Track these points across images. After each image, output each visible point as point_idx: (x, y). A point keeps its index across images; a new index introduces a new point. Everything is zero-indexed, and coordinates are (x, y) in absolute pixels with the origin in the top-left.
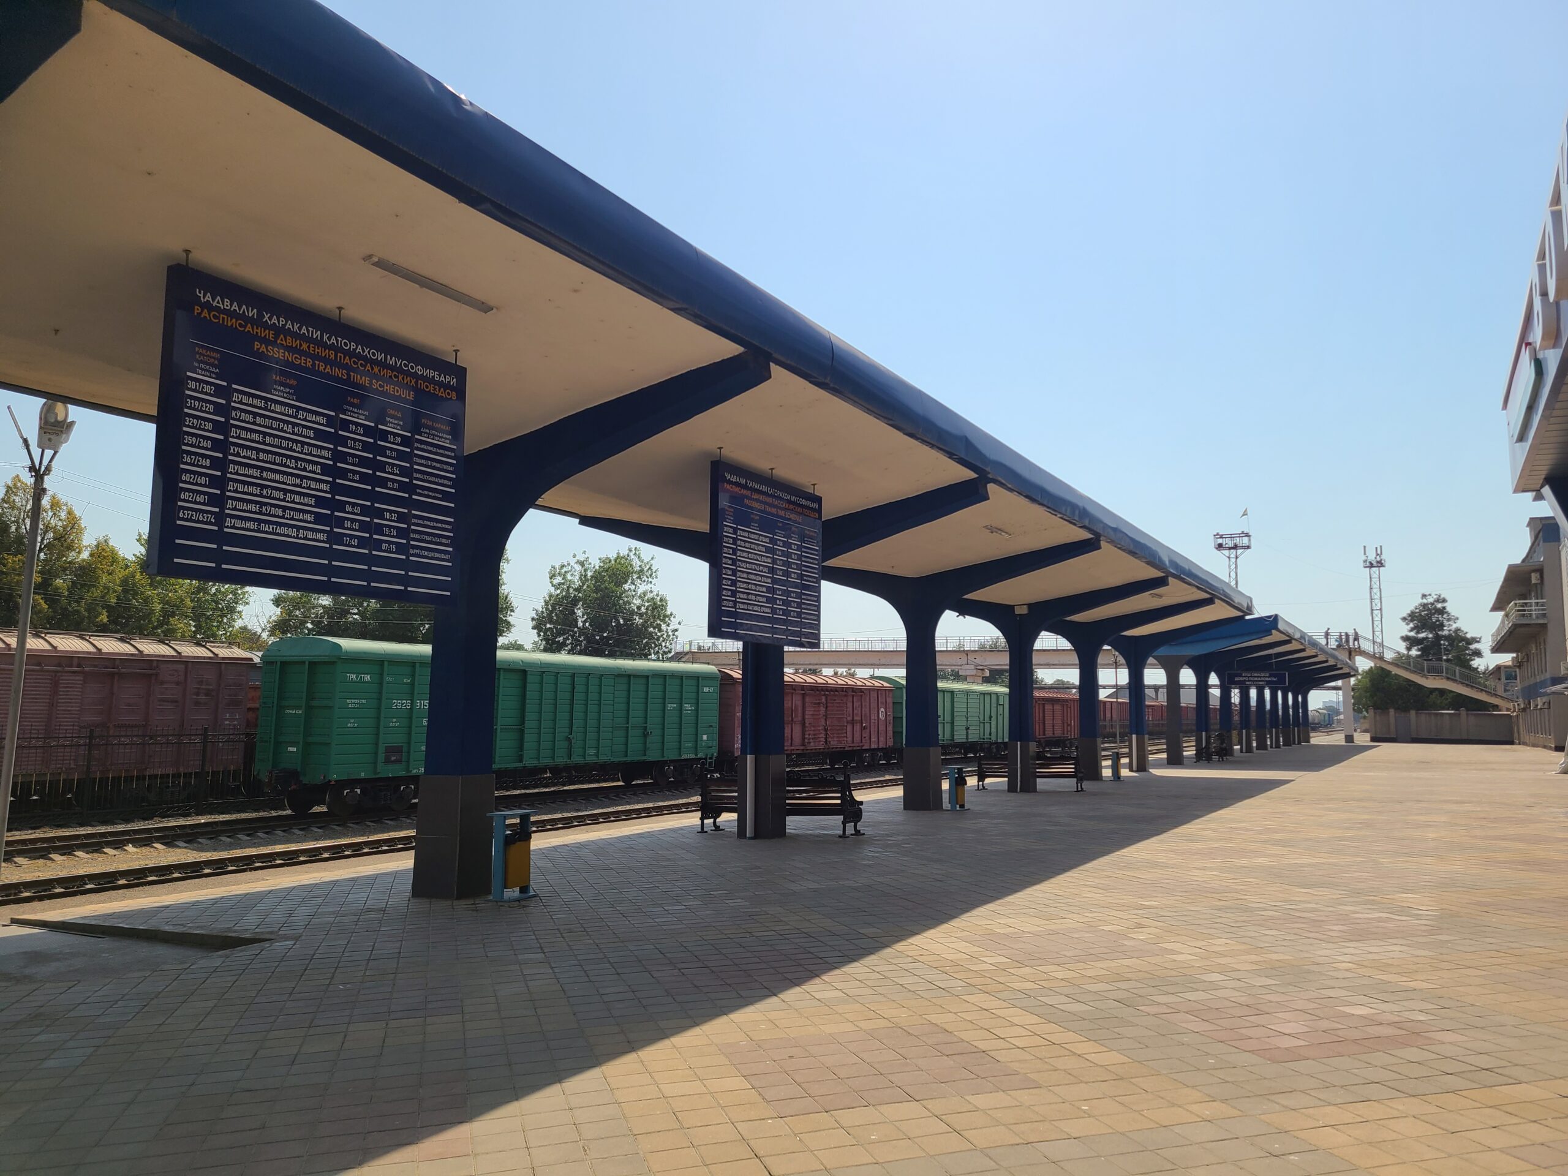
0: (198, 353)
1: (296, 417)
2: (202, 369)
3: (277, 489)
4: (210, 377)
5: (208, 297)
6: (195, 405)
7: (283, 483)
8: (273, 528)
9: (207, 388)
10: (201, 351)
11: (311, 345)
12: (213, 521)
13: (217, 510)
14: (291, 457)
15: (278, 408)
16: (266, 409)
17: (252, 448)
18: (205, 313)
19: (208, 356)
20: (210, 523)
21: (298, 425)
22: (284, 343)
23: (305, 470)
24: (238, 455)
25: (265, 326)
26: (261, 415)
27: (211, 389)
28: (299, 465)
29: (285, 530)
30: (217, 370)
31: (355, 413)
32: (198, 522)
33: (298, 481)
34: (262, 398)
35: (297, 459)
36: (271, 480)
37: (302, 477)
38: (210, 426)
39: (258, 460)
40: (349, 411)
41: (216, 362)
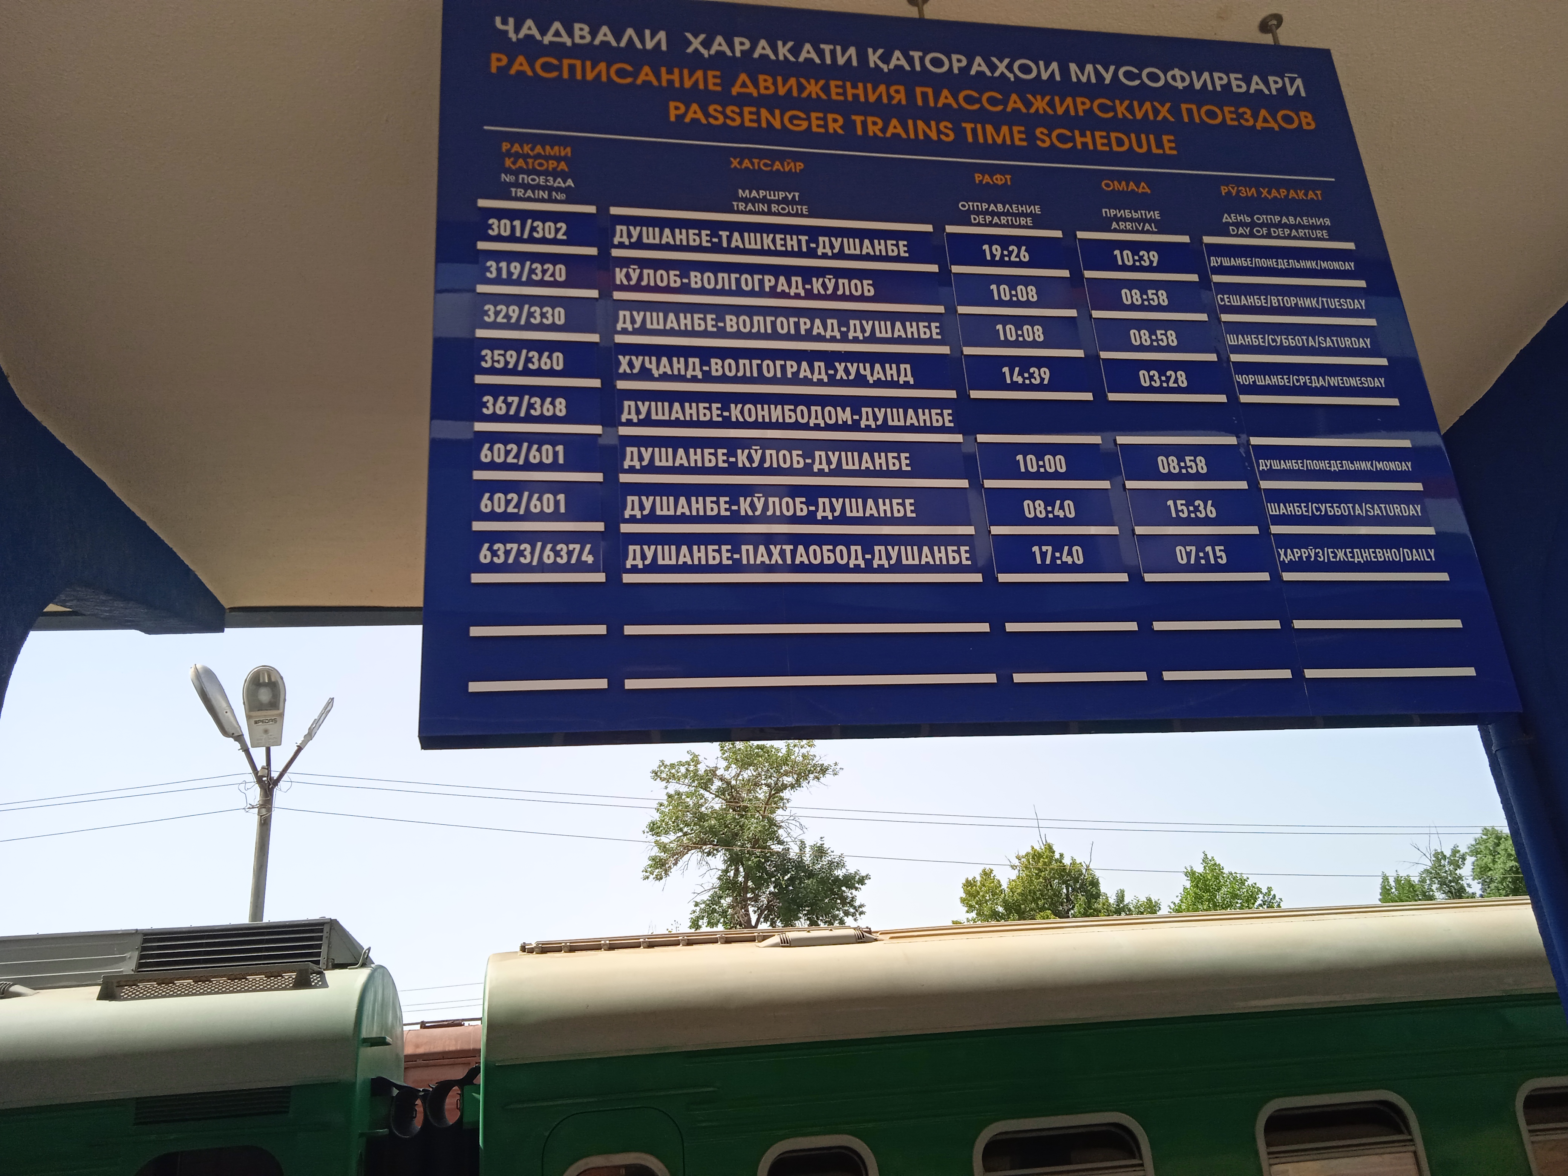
0: (508, 154)
1: (812, 254)
2: (526, 187)
3: (778, 444)
4: (550, 200)
5: (529, 28)
6: (510, 274)
7: (796, 426)
8: (782, 553)
9: (547, 229)
10: (516, 148)
11: (833, 83)
12: (590, 559)
13: (599, 526)
14: (811, 357)
15: (753, 241)
16: (717, 248)
17: (686, 352)
18: (521, 64)
19: (538, 156)
20: (581, 567)
21: (821, 272)
22: (751, 90)
23: (860, 381)
24: (645, 374)
25: (696, 62)
26: (702, 267)
27: (557, 230)
28: (841, 374)
29: (826, 555)
30: (570, 182)
31: (999, 215)
32: (542, 568)
33: (845, 415)
34: (700, 225)
35: (830, 358)
36: (755, 425)
37: (856, 404)
38: (559, 315)
39: (708, 378)
40: (978, 213)
41: (563, 166)
